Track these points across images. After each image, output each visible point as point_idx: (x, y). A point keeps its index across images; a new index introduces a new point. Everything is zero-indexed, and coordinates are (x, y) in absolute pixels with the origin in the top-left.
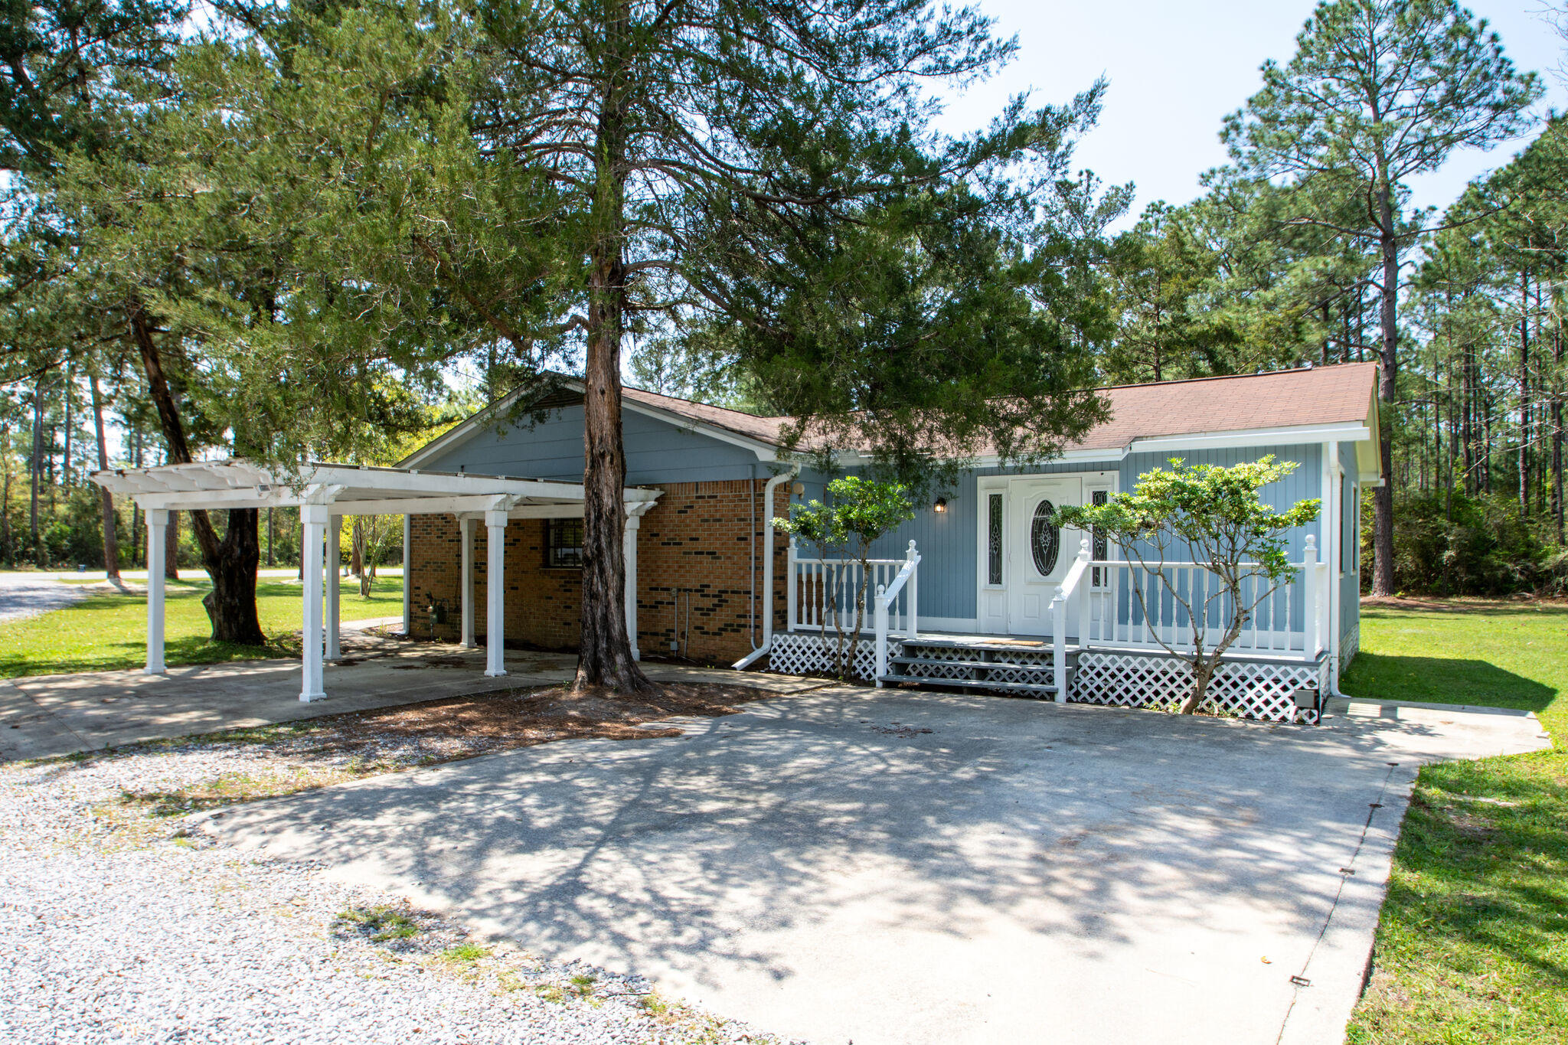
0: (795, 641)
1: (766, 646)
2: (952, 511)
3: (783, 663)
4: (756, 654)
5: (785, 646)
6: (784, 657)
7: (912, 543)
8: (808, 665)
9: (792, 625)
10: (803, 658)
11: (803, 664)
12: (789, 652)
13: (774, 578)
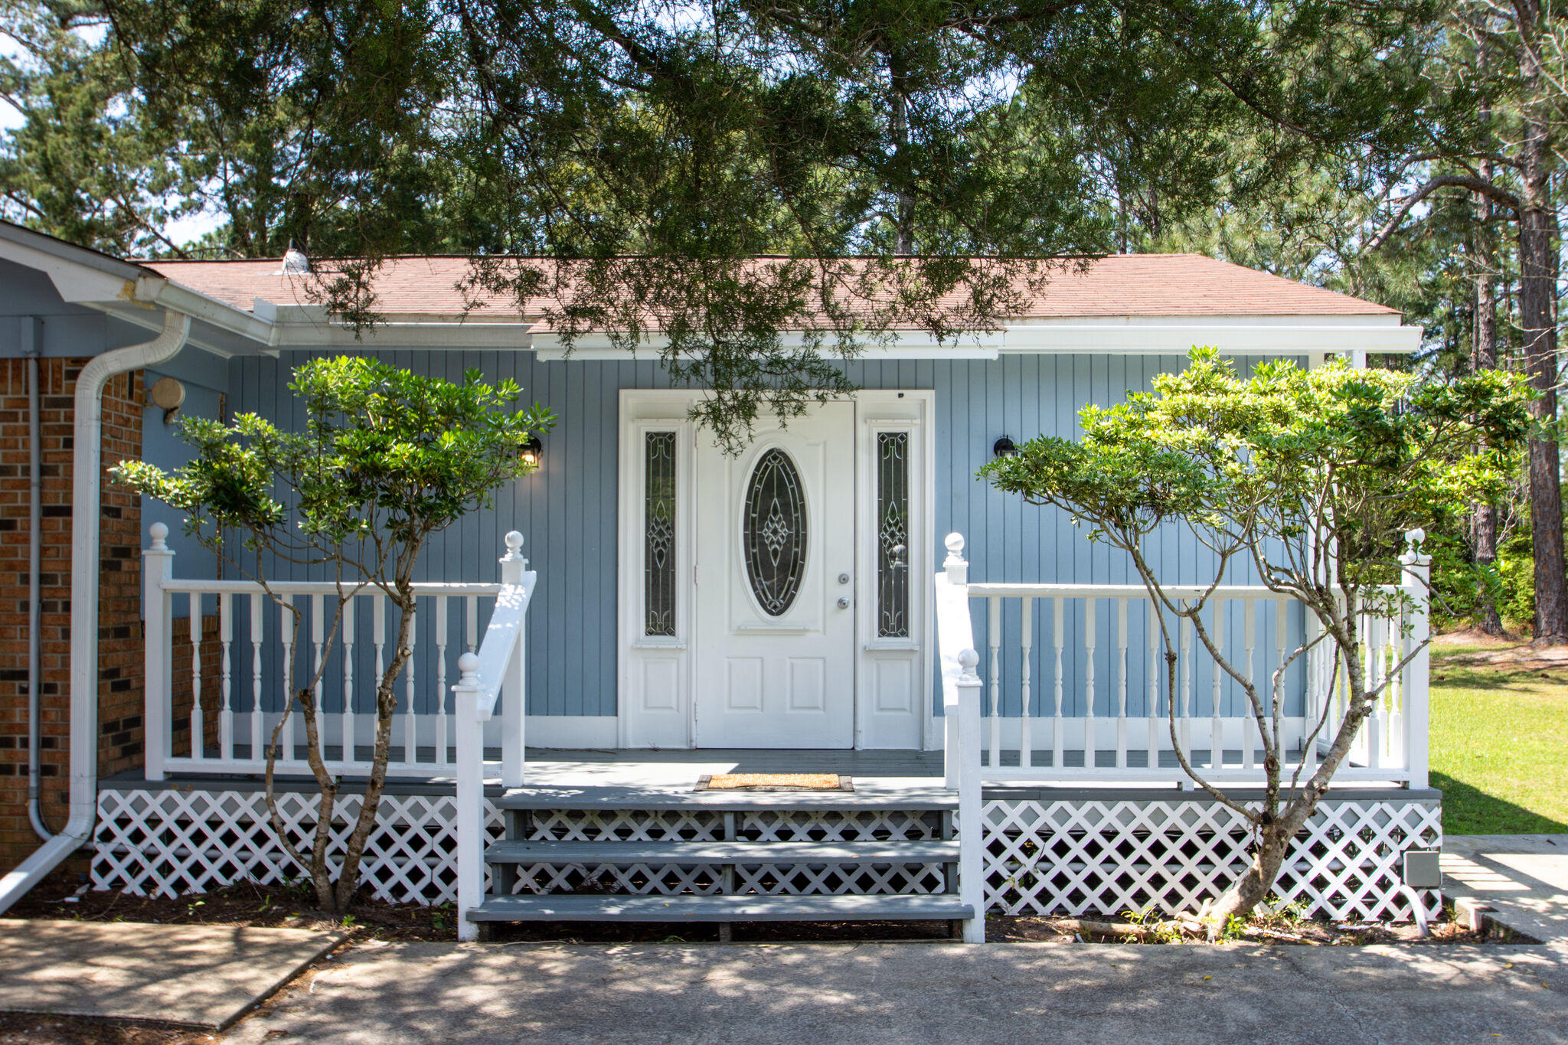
0: (169, 805)
1: (78, 826)
2: (556, 467)
3: (134, 869)
4: (52, 853)
5: (138, 822)
6: (136, 853)
7: (514, 539)
8: (212, 870)
9: (158, 760)
10: (198, 854)
11: (197, 870)
12: (152, 837)
13: (102, 634)
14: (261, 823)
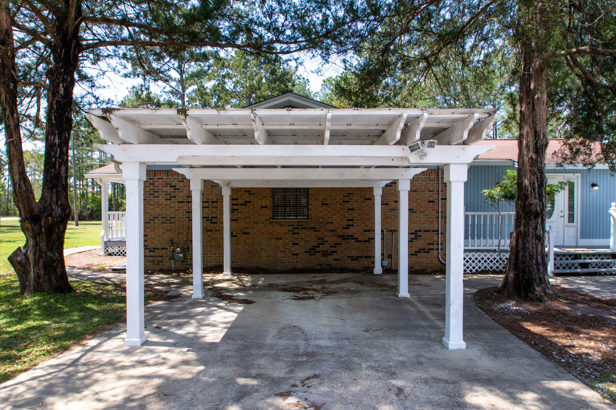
14: (498, 258)
